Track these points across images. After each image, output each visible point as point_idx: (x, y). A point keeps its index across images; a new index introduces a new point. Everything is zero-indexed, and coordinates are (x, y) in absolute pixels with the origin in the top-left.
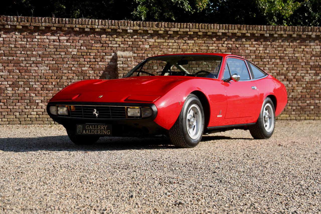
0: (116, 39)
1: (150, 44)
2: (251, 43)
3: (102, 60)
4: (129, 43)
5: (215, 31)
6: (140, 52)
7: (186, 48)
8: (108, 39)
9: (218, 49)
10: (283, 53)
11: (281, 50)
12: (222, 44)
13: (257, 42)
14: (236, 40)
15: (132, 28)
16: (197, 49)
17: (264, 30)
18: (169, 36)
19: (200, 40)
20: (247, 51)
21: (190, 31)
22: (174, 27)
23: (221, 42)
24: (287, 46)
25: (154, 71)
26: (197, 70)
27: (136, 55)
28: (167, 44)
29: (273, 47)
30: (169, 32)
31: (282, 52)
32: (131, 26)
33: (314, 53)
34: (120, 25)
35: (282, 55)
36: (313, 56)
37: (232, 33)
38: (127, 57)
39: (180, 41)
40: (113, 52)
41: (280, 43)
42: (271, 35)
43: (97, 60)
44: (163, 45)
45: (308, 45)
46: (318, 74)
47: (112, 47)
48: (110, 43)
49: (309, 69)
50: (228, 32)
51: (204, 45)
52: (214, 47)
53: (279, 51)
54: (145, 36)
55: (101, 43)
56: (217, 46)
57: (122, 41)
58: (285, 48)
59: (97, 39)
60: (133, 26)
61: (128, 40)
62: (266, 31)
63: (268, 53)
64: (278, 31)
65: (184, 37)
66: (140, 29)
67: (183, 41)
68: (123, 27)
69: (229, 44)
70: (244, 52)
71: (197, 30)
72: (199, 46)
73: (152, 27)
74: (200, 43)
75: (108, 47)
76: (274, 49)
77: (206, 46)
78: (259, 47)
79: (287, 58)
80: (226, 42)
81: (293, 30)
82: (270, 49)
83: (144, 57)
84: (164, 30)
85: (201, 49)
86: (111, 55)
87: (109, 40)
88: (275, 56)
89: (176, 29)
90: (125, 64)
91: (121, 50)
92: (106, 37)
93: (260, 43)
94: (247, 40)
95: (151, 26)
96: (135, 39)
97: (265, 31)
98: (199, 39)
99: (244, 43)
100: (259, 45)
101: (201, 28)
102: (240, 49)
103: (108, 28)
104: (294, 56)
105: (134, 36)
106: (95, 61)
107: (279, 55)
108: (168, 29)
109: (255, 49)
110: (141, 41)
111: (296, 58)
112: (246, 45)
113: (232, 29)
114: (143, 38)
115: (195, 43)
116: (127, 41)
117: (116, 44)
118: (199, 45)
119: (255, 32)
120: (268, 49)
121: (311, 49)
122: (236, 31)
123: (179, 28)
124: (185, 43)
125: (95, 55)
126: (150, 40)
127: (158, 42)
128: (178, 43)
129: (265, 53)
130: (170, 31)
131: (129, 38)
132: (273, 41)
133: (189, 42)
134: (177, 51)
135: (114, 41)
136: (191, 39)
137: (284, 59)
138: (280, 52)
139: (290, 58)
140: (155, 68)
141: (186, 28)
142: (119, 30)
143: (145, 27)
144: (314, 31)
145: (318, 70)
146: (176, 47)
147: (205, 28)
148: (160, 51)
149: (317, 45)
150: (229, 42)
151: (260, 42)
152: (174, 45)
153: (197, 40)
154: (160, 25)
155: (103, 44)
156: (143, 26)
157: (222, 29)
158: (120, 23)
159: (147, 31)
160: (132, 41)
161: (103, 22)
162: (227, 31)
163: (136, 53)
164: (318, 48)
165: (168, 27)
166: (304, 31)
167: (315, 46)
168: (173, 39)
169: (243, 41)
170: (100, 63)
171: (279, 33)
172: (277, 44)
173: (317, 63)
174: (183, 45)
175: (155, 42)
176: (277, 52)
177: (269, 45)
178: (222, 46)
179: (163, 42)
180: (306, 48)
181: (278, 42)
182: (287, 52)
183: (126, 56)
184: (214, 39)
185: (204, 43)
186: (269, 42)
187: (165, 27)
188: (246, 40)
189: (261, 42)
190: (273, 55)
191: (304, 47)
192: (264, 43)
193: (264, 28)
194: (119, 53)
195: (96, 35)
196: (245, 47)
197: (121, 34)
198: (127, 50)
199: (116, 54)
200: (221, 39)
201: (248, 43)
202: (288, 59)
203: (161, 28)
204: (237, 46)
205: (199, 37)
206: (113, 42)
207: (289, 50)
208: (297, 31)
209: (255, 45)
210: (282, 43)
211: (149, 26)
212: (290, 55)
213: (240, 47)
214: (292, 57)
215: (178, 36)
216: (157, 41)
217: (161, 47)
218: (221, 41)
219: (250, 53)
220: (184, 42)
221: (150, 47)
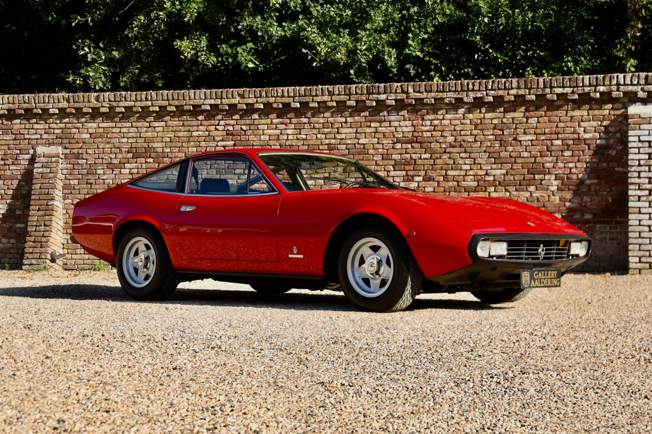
0: (36, 126)
1: (91, 131)
2: (269, 121)
3: (14, 162)
4: (56, 131)
5: (196, 102)
6: (74, 146)
7: (152, 135)
8: (23, 126)
9: (209, 135)
10: (335, 138)
11: (330, 133)
12: (216, 126)
13: (281, 120)
14: (241, 118)
15: (56, 105)
16: (170, 137)
17: (289, 96)
18: (121, 116)
19: (175, 121)
20: (263, 137)
21: (152, 105)
22: (126, 100)
23: (213, 122)
24: (341, 123)
25: (99, 178)
26: (172, 174)
27: (68, 151)
28: (118, 130)
29: (314, 128)
30: (118, 110)
31: (332, 136)
32: (54, 102)
33: (400, 135)
34: (37, 101)
35: (333, 141)
36: (397, 143)
37: (229, 105)
38: (52, 155)
39: (140, 124)
40: (32, 149)
41: (328, 118)
42: (304, 105)
43: (7, 162)
44: (112, 133)
45: (385, 121)
46: (413, 176)
47: (30, 139)
48: (27, 133)
49: (391, 168)
50: (221, 104)
51: (183, 129)
52: (201, 133)
53: (326, 134)
54: (82, 118)
55: (12, 133)
56: (207, 131)
57: (45, 129)
58: (337, 128)
59: (5, 127)
60: (59, 102)
61: (54, 126)
62: (294, 97)
63: (303, 140)
64: (317, 95)
65: (148, 117)
66: (69, 107)
67: (145, 123)
68: (41, 105)
69: (229, 125)
70: (257, 138)
71: (165, 103)
72: (175, 131)
73: (89, 102)
74: (176, 126)
75: (25, 139)
76: (315, 131)
77: (187, 131)
78: (285, 129)
79: (344, 147)
80: (222, 122)
81: (348, 92)
82: (308, 131)
83: (82, 154)
84: (109, 106)
85: (179, 137)
86: (28, 154)
87: (25, 128)
88: (318, 145)
89: (128, 104)
90: (46, 167)
91: (44, 145)
92: (20, 124)
93: (288, 121)
94: (262, 115)
95: (86, 100)
96: (65, 123)
97: (291, 97)
98: (173, 118)
99: (256, 122)
100: (286, 125)
101: (171, 99)
102: (249, 134)
103: (18, 109)
104: (358, 144)
105: (65, 118)
106: (5, 164)
107: (327, 141)
108: (114, 104)
109: (278, 132)
110: (75, 128)
111: (362, 147)
112: (259, 126)
113: (227, 98)
114: (78, 123)
115: (166, 126)
116: (54, 129)
117: (36, 134)
118: (173, 130)
119: (272, 100)
120: (304, 132)
121: (393, 129)
122: (237, 100)
123: (133, 101)
124: (150, 127)
125: (5, 154)
126: (90, 125)
127: (104, 128)
128: (137, 128)
129: (298, 139)
130: (118, 107)
131: (56, 123)
132: (313, 116)
133: (156, 124)
134: (136, 142)
135: (32, 129)
136: (159, 119)
137: (338, 149)
138: (328, 136)
139: (349, 146)
140: (101, 172)
141: (147, 99)
142: (35, 111)
143: (78, 102)
144: (391, 92)
145: (410, 170)
146: (134, 135)
147: (178, 97)
148: (108, 143)
149: (405, 120)
150: (228, 122)
151: (287, 118)
152: (130, 131)
153: (171, 120)
154: (102, 97)
155: (15, 134)
156: (74, 102)
157: (210, 99)
158: (37, 98)
159: (81, 109)
160: (61, 128)
161: (11, 99)
162: (219, 101)
163: (68, 148)
164: (406, 126)
165: (115, 101)
166: (369, 93)
167: (400, 121)
168: (128, 122)
169: (253, 118)
170: (11, 168)
171: (319, 99)
172: (322, 121)
173: (408, 156)
174: (146, 132)
175: (99, 127)
176: (323, 136)
177: (305, 123)
178: (216, 129)
179: (112, 128)
180: (380, 126)
181: (324, 117)
182: (343, 136)
183: (50, 154)
184: (200, 118)
185: (183, 125)
186: (305, 117)
187: (110, 101)
188: (259, 116)
189: (290, 119)
190: (314, 143)
191: (378, 125)
192: (294, 121)
193: (288, 92)
194: (40, 150)
195: (4, 121)
196: (258, 129)
197: (43, 117)
198: (53, 144)
199: (35, 151)
200: (214, 117)
201: (263, 121)
202: (346, 149)
203: (104, 103)
204: (244, 128)
205: (173, 115)
206: (30, 130)
207: (347, 132)
208: (356, 93)
209: (278, 126)
210: (331, 120)
211: (84, 102)
212: (349, 142)
213: (250, 129)
214: (355, 144)
215: (137, 115)
216: (101, 125)
217: (108, 136)
218: (214, 120)
219: (270, 140)
220: (147, 124)
221: (90, 137)
